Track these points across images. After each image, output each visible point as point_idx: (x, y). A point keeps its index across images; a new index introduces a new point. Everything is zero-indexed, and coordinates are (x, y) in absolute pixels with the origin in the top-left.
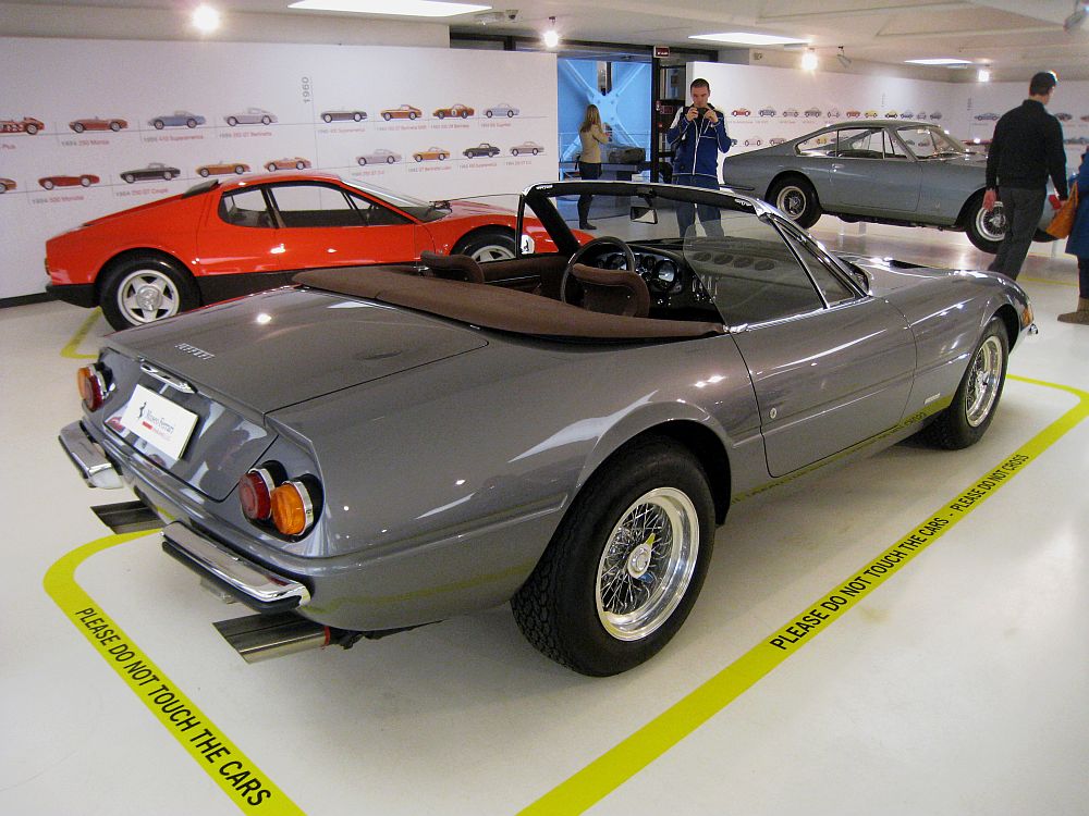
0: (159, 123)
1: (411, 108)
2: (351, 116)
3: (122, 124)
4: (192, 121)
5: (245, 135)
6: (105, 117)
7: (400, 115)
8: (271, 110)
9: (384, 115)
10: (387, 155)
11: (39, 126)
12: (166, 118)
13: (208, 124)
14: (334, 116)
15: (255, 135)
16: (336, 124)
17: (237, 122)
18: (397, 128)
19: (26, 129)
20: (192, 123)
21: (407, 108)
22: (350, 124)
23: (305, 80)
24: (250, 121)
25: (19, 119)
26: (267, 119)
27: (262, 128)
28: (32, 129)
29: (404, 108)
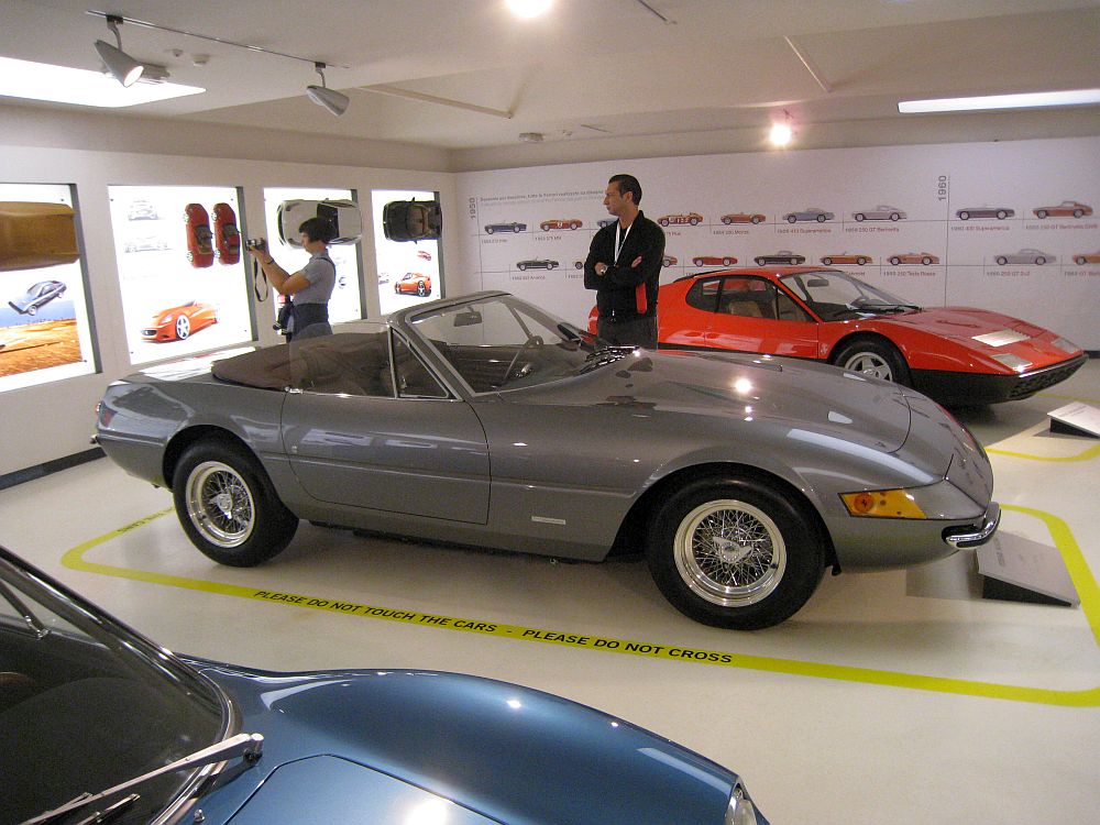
0: (792, 218)
1: (1076, 205)
2: (995, 214)
3: (761, 219)
4: (822, 217)
5: (872, 230)
6: (748, 212)
7: (1059, 212)
8: (901, 207)
9: (1037, 213)
10: (1037, 254)
11: (699, 219)
12: (801, 214)
13: (836, 219)
14: (971, 214)
15: (882, 230)
16: (973, 222)
17: (864, 218)
18: (1054, 227)
19: (690, 221)
20: (822, 218)
21: (1072, 205)
22: (993, 222)
23: (942, 179)
24: (877, 217)
25: (686, 214)
26: (896, 216)
27: (890, 224)
28: (694, 221)
29: (1068, 205)
